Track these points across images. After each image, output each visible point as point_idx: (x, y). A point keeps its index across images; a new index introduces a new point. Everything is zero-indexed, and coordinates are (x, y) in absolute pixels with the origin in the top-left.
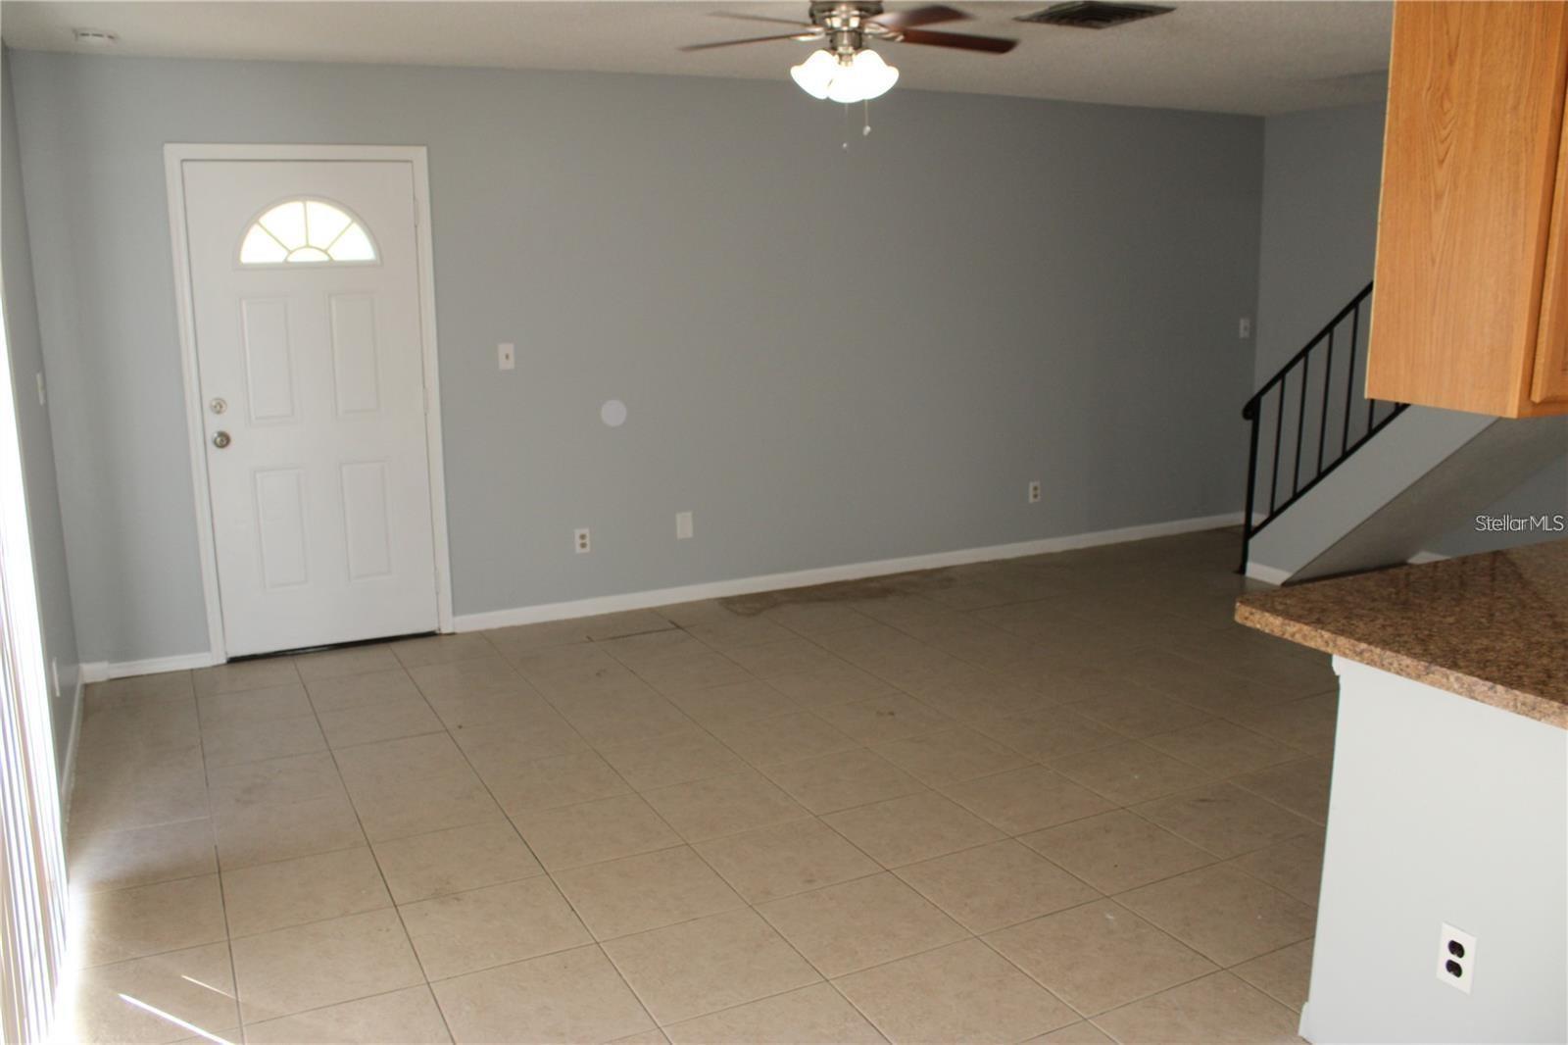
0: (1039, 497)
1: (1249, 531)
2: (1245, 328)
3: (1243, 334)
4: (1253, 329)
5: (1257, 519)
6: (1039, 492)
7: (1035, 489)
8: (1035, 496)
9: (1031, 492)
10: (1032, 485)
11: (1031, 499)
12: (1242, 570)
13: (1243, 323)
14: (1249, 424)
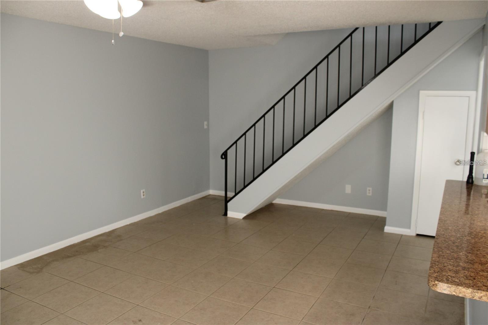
0: (145, 195)
1: (227, 200)
2: (206, 125)
3: (205, 127)
4: (208, 125)
5: (230, 194)
6: (144, 193)
7: (143, 192)
8: (144, 195)
9: (142, 194)
10: (142, 191)
11: (142, 197)
12: (226, 214)
13: (205, 123)
14: (224, 160)
